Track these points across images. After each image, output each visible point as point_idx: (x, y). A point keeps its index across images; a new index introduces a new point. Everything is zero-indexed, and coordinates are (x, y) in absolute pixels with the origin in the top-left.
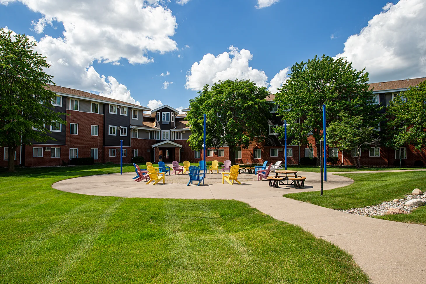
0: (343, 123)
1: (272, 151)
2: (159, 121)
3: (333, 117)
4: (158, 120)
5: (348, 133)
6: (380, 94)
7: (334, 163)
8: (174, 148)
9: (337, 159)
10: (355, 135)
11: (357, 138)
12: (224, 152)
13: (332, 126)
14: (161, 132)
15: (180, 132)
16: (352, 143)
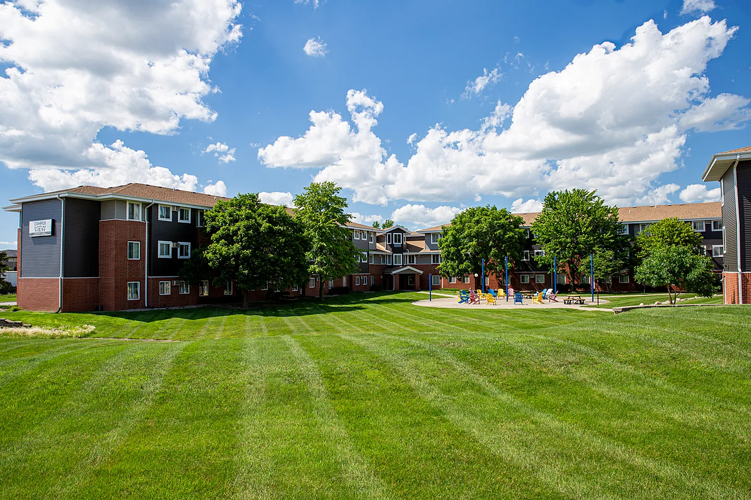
0: (598, 255)
1: (523, 277)
2: (391, 243)
3: (589, 250)
4: (389, 242)
5: (603, 265)
6: (629, 225)
7: (587, 289)
8: (415, 274)
9: (589, 285)
10: (608, 267)
11: (610, 269)
12: (469, 278)
13: (589, 258)
14: (392, 255)
15: (413, 256)
16: (607, 274)
